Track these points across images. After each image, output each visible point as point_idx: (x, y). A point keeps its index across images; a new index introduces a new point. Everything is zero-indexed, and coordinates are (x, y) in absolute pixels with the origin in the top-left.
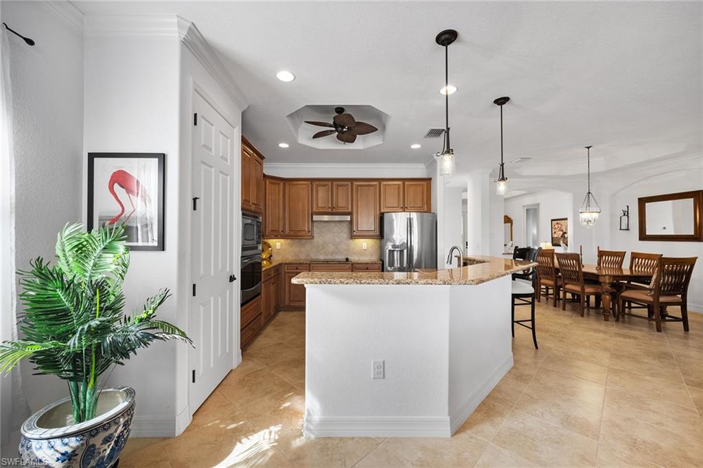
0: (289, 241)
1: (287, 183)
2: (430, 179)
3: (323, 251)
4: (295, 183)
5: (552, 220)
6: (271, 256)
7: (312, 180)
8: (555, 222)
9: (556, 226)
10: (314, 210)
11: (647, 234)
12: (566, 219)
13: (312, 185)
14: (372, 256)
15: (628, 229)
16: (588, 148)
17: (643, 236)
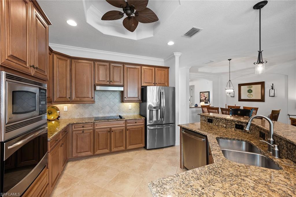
0: (75, 105)
1: (73, 61)
2: (168, 68)
3: (102, 111)
4: (79, 61)
5: (200, 92)
6: (59, 117)
7: (95, 61)
8: (202, 93)
9: (202, 95)
10: (96, 82)
11: (242, 99)
12: (209, 92)
13: (94, 64)
14: (134, 112)
15: (234, 97)
16: (230, 60)
17: (240, 100)
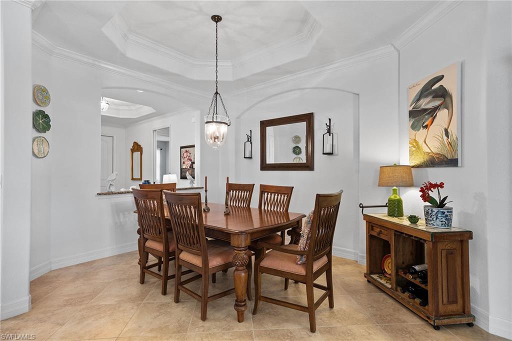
5: (181, 148)
8: (184, 150)
9: (185, 155)
11: (267, 163)
12: (193, 146)
15: (251, 158)
16: (216, 19)
17: (264, 166)
